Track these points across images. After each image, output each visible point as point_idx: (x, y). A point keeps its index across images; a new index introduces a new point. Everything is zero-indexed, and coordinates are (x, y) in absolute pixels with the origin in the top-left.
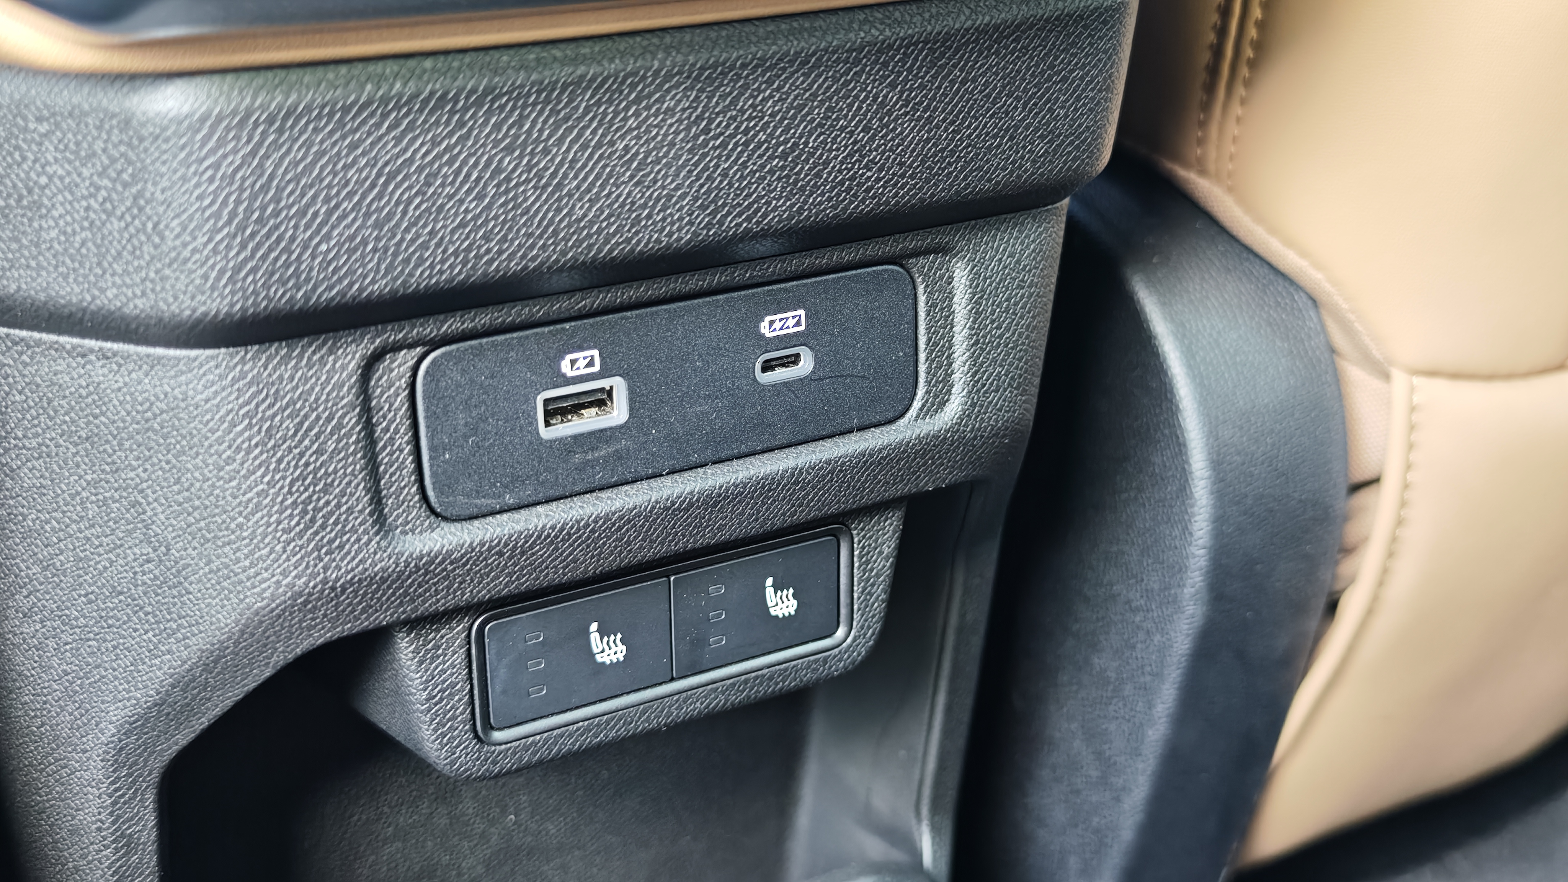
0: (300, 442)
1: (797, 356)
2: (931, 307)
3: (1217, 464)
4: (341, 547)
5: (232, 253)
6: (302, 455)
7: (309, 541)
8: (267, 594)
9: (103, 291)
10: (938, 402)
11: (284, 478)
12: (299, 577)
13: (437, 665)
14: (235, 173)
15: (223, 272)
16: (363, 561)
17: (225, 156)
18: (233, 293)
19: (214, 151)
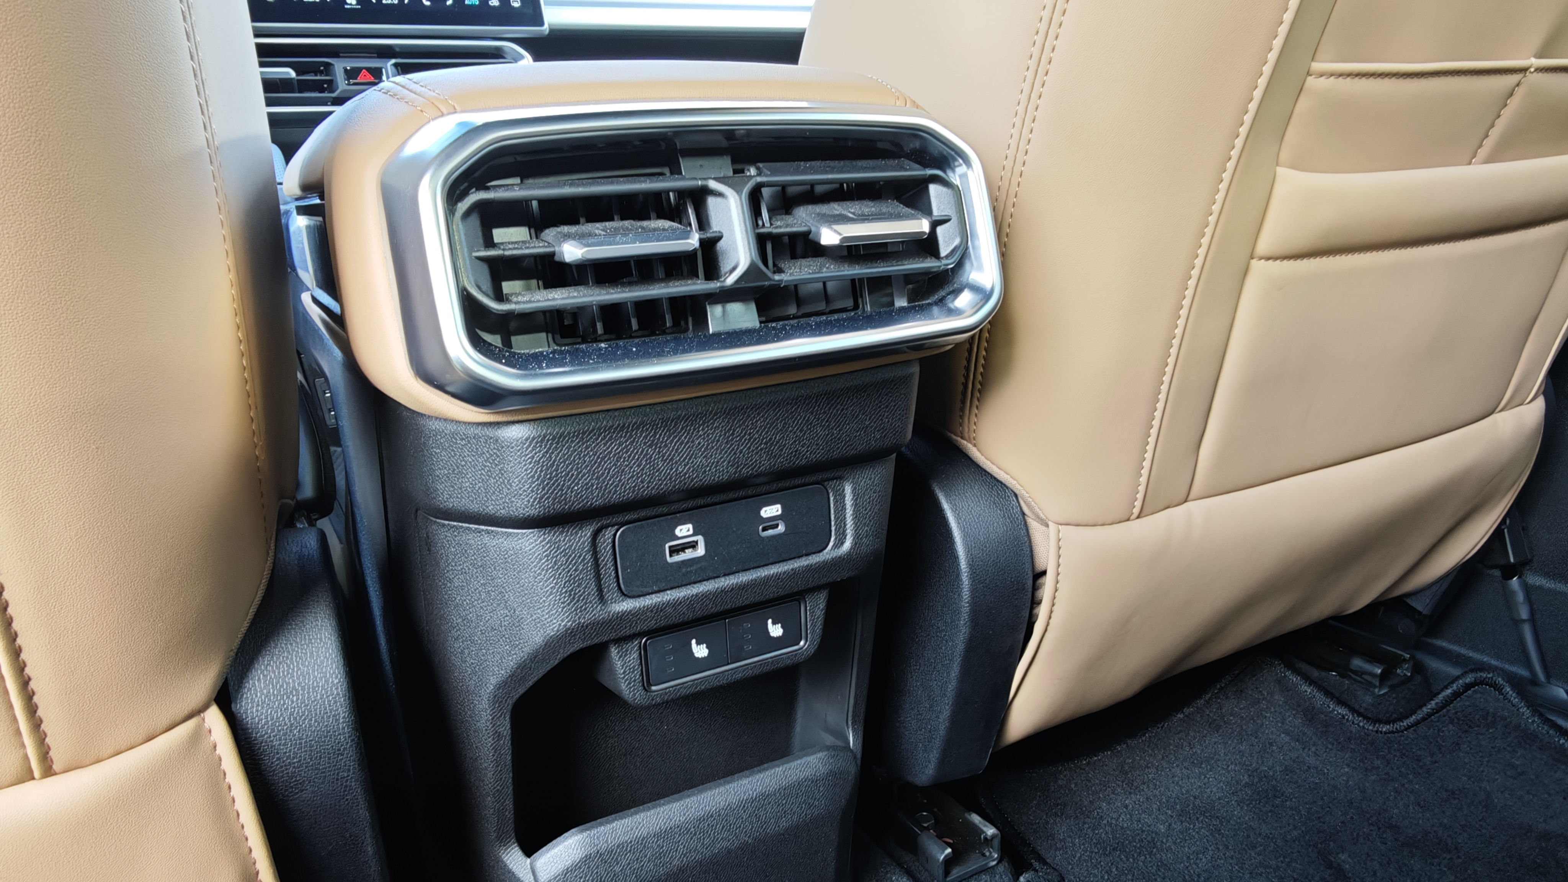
0: (568, 566)
1: (777, 525)
2: (836, 502)
3: (971, 565)
4: (585, 609)
5: (539, 492)
6: (569, 571)
7: (572, 607)
8: (555, 629)
9: (487, 507)
10: (840, 542)
11: (561, 581)
12: (568, 622)
13: (627, 659)
14: (540, 460)
15: (535, 499)
16: (595, 615)
17: (536, 453)
18: (540, 507)
19: (531, 452)
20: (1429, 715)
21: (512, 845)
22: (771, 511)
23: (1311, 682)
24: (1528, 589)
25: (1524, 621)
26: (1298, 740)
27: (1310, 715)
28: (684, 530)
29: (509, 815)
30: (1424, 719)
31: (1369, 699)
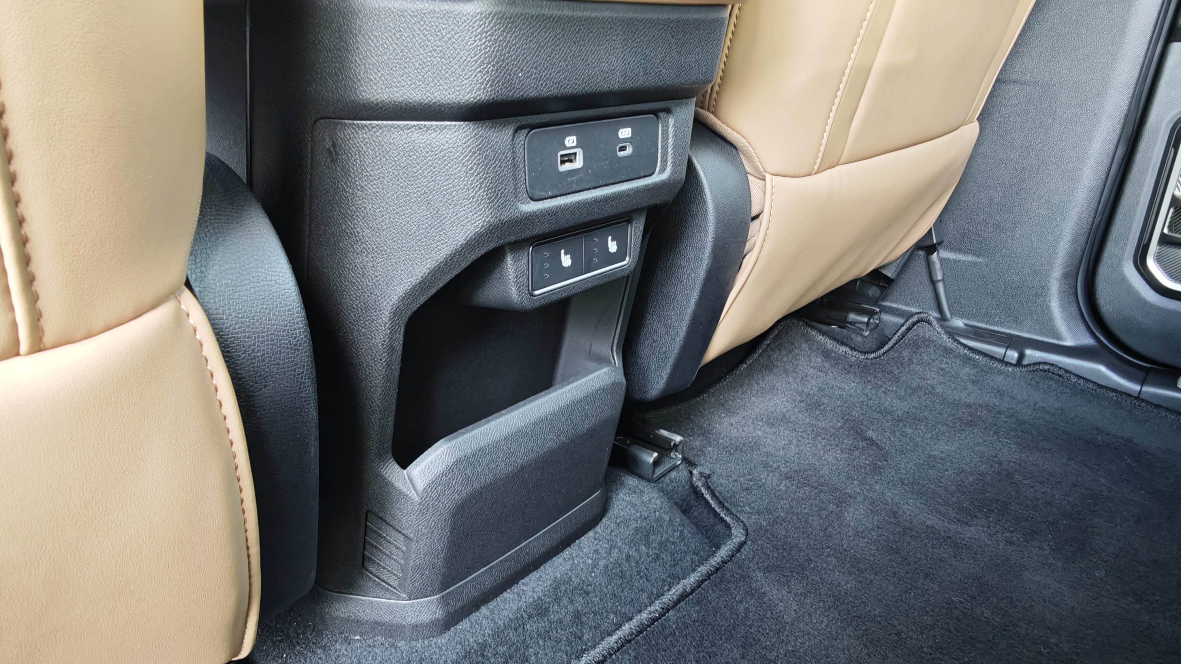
0: (495, 162)
1: (625, 147)
2: (663, 132)
4: (505, 206)
5: (493, 73)
6: (495, 167)
7: (496, 203)
8: (480, 225)
10: (663, 170)
11: (489, 177)
12: (492, 218)
13: (520, 264)
14: (498, 38)
15: (488, 81)
16: (511, 213)
17: (496, 31)
18: (491, 91)
19: (492, 28)
20: (895, 344)
21: (389, 460)
22: (625, 133)
23: (824, 333)
24: (942, 260)
25: (939, 281)
26: (821, 371)
27: (826, 354)
28: (571, 141)
29: (390, 430)
30: (892, 347)
31: (859, 339)
